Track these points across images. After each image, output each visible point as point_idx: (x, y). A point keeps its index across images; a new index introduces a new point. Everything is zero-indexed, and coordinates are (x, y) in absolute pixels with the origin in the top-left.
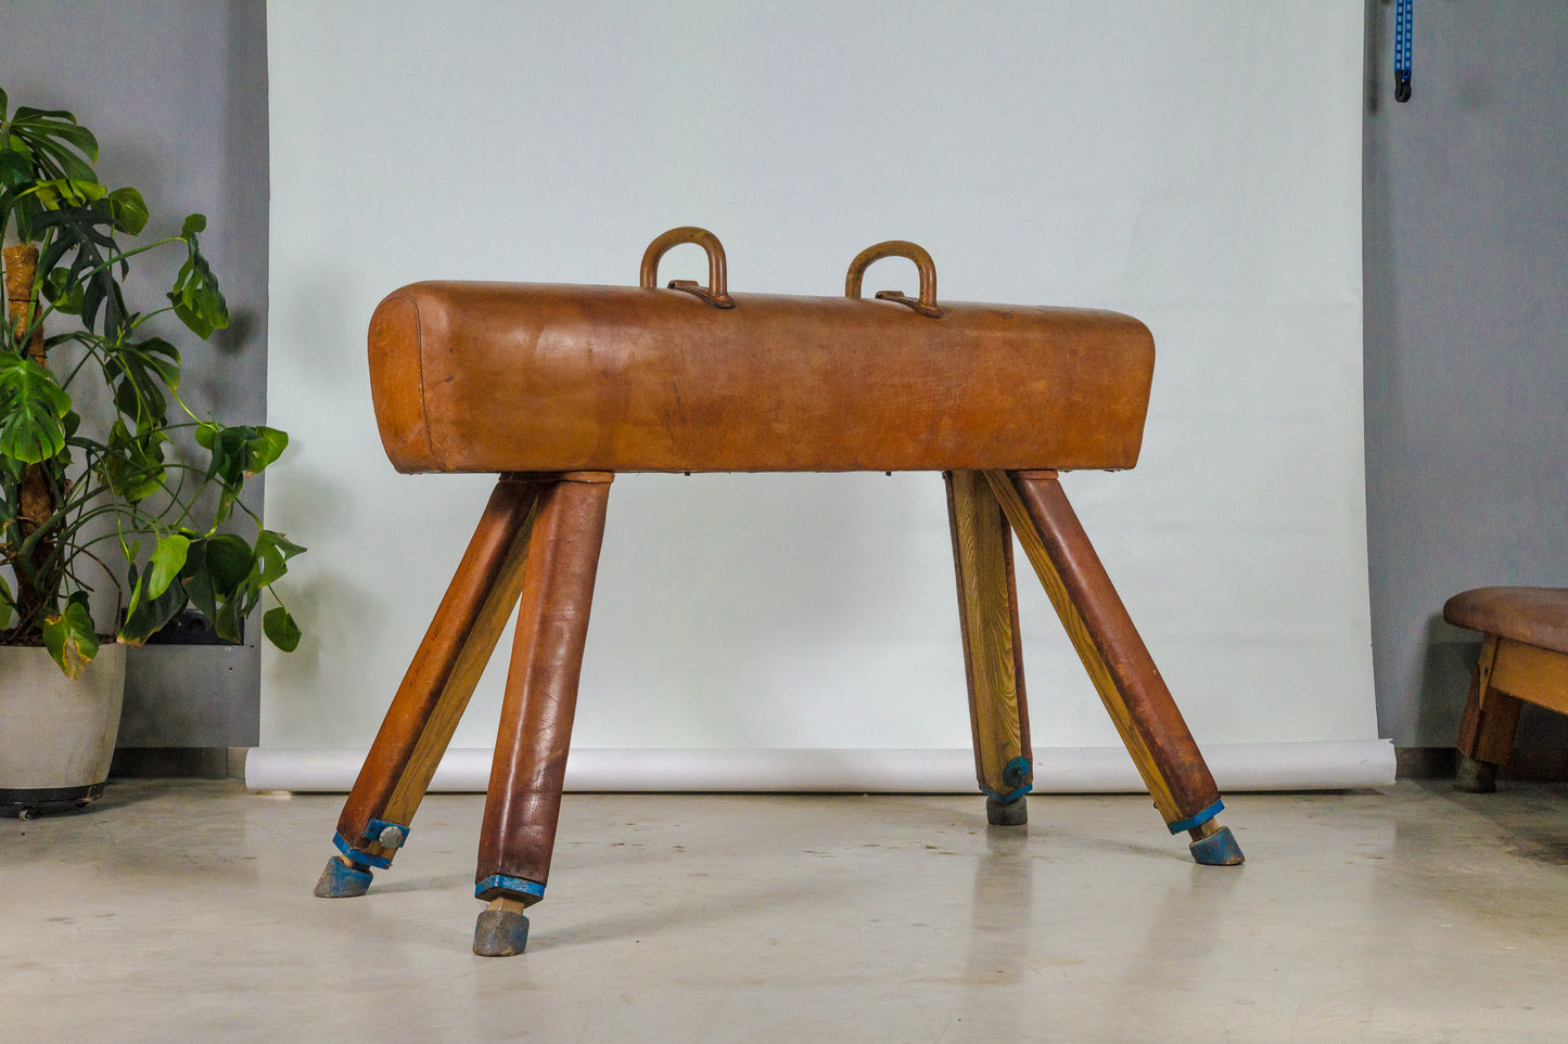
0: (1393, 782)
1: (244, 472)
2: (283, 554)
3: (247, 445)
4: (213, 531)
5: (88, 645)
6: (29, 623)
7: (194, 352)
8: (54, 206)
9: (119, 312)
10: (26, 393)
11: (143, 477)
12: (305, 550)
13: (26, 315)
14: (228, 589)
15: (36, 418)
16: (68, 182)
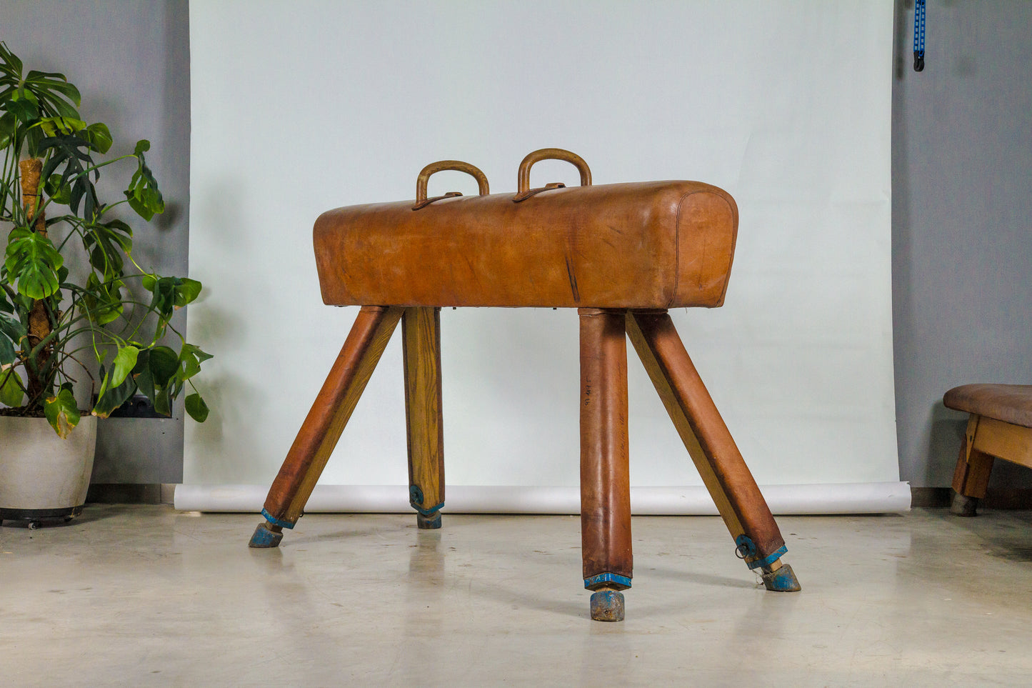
0: (909, 509)
1: (173, 306)
2: (198, 359)
3: (175, 289)
4: (153, 344)
5: (73, 417)
6: (35, 402)
7: (142, 230)
8: (52, 134)
9: (94, 203)
10: (34, 254)
11: (108, 309)
12: (212, 356)
13: (34, 204)
14: (163, 382)
15: (41, 270)
16: (61, 118)
